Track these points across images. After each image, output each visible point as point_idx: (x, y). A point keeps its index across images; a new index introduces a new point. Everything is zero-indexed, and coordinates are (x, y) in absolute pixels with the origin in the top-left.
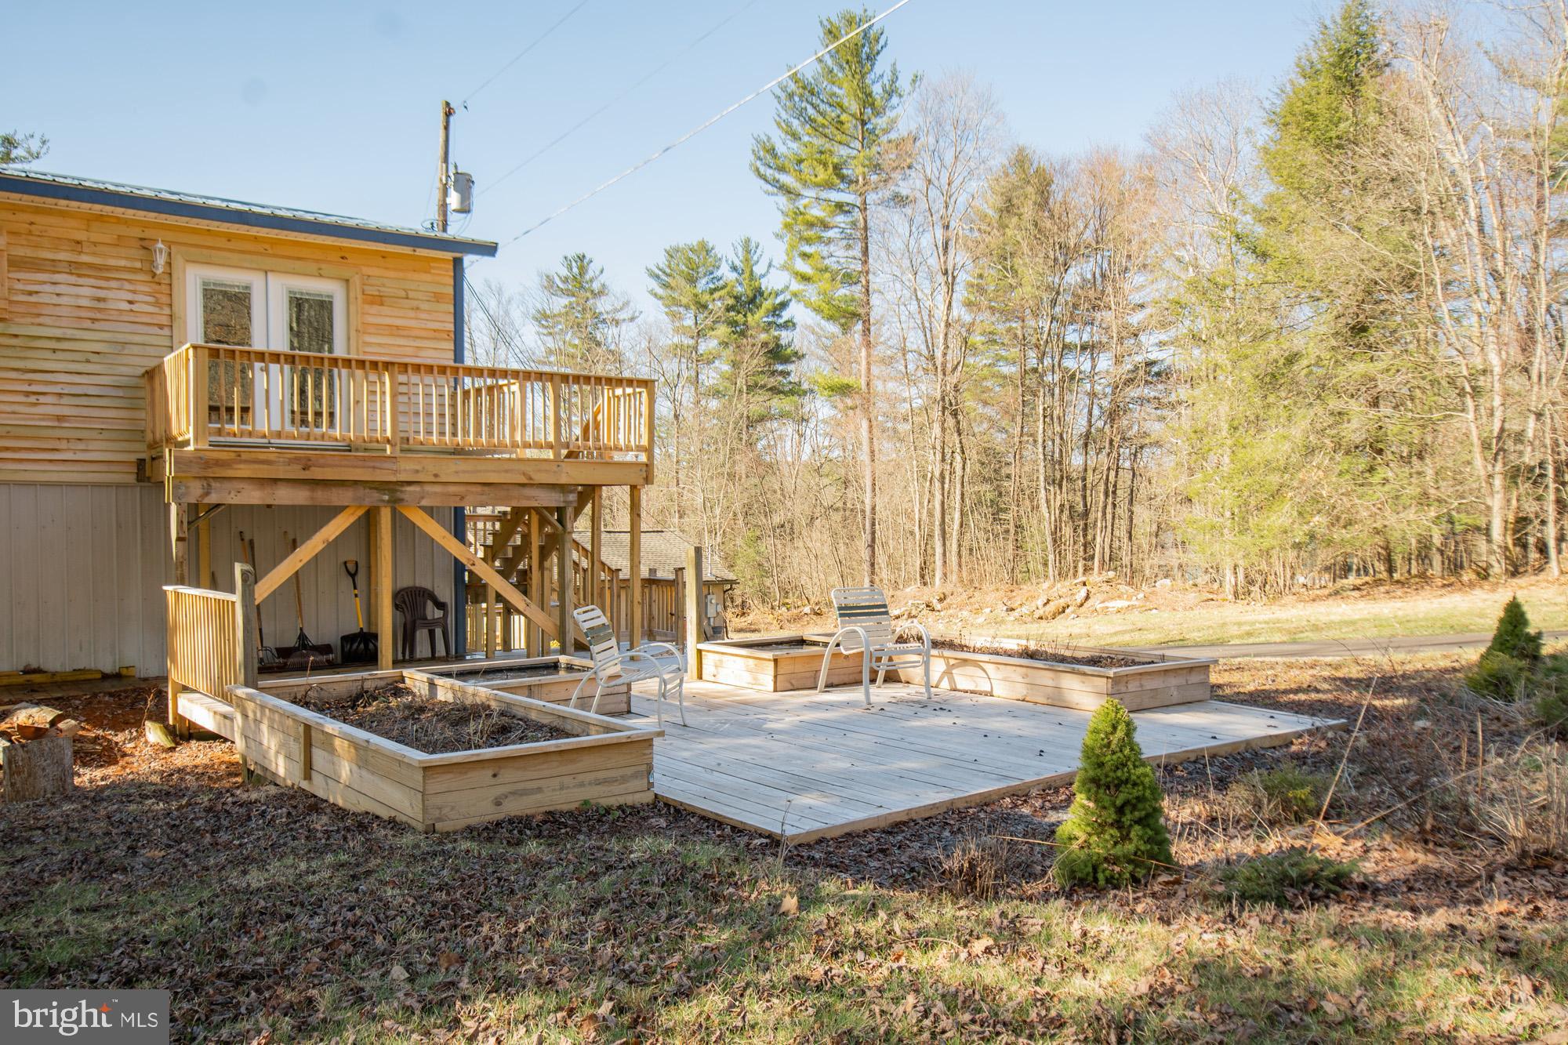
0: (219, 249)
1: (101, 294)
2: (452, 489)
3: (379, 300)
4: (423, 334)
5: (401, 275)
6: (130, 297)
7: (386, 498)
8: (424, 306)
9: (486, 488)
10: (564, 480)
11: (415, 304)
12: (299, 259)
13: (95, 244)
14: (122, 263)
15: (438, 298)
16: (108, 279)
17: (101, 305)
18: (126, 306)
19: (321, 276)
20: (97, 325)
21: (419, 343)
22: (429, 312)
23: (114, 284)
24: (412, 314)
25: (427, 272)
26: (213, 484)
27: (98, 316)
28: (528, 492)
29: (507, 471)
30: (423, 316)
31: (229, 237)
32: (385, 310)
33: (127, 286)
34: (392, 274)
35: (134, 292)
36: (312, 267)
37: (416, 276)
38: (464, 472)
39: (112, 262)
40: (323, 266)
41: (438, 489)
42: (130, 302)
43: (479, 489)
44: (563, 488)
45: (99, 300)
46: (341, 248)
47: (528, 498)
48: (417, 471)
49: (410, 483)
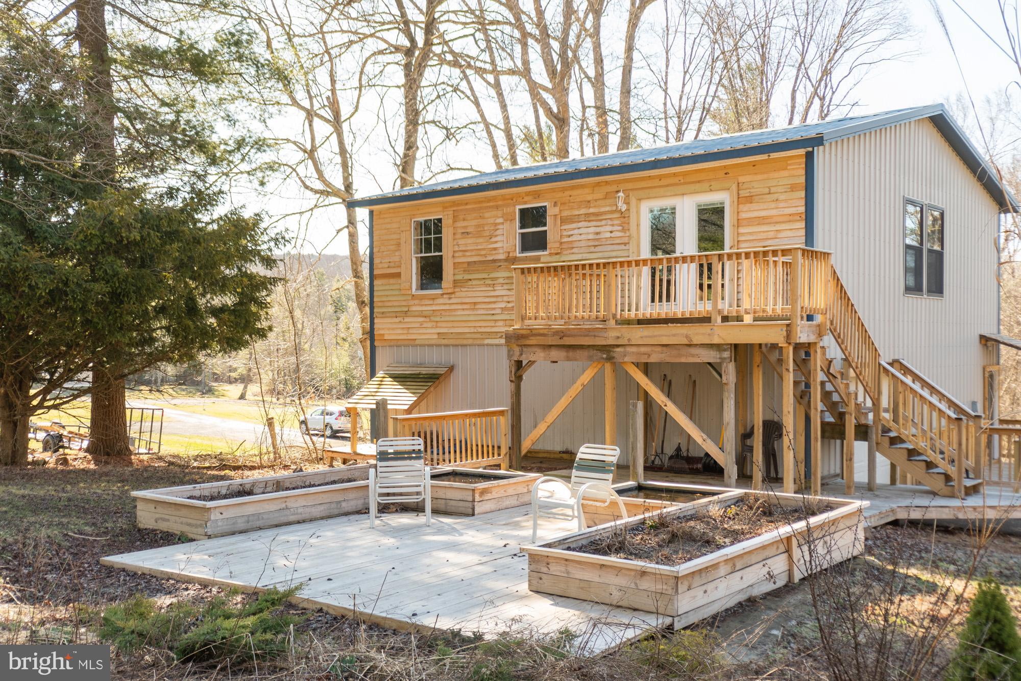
0: (655, 187)
1: (598, 230)
2: (643, 349)
3: (750, 199)
4: (781, 219)
5: (765, 176)
6: (610, 228)
7: (605, 356)
8: (782, 197)
9: (664, 348)
10: (716, 340)
11: (776, 196)
12: (699, 182)
13: (596, 200)
14: (607, 209)
15: (793, 188)
16: (601, 220)
17: (598, 237)
18: (608, 235)
19: (711, 190)
20: (597, 249)
21: (778, 227)
22: (786, 201)
23: (603, 223)
24: (773, 205)
25: (786, 169)
26: (525, 349)
27: (597, 243)
28: (693, 351)
29: (674, 335)
30: (781, 205)
31: (660, 177)
32: (754, 206)
33: (610, 222)
34: (759, 177)
35: (613, 225)
36: (706, 186)
37: (776, 175)
38: (646, 337)
39: (603, 210)
40: (712, 183)
41: (634, 349)
42: (611, 232)
43: (659, 349)
44: (718, 347)
45: (597, 233)
46: (725, 167)
47: (693, 356)
48: (618, 337)
49: (618, 346)
